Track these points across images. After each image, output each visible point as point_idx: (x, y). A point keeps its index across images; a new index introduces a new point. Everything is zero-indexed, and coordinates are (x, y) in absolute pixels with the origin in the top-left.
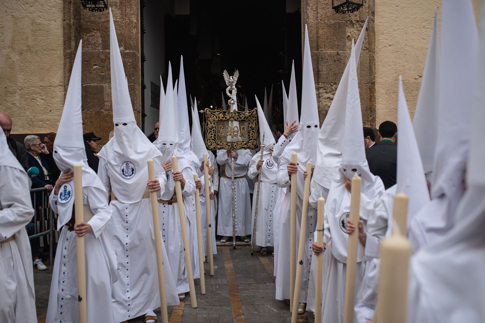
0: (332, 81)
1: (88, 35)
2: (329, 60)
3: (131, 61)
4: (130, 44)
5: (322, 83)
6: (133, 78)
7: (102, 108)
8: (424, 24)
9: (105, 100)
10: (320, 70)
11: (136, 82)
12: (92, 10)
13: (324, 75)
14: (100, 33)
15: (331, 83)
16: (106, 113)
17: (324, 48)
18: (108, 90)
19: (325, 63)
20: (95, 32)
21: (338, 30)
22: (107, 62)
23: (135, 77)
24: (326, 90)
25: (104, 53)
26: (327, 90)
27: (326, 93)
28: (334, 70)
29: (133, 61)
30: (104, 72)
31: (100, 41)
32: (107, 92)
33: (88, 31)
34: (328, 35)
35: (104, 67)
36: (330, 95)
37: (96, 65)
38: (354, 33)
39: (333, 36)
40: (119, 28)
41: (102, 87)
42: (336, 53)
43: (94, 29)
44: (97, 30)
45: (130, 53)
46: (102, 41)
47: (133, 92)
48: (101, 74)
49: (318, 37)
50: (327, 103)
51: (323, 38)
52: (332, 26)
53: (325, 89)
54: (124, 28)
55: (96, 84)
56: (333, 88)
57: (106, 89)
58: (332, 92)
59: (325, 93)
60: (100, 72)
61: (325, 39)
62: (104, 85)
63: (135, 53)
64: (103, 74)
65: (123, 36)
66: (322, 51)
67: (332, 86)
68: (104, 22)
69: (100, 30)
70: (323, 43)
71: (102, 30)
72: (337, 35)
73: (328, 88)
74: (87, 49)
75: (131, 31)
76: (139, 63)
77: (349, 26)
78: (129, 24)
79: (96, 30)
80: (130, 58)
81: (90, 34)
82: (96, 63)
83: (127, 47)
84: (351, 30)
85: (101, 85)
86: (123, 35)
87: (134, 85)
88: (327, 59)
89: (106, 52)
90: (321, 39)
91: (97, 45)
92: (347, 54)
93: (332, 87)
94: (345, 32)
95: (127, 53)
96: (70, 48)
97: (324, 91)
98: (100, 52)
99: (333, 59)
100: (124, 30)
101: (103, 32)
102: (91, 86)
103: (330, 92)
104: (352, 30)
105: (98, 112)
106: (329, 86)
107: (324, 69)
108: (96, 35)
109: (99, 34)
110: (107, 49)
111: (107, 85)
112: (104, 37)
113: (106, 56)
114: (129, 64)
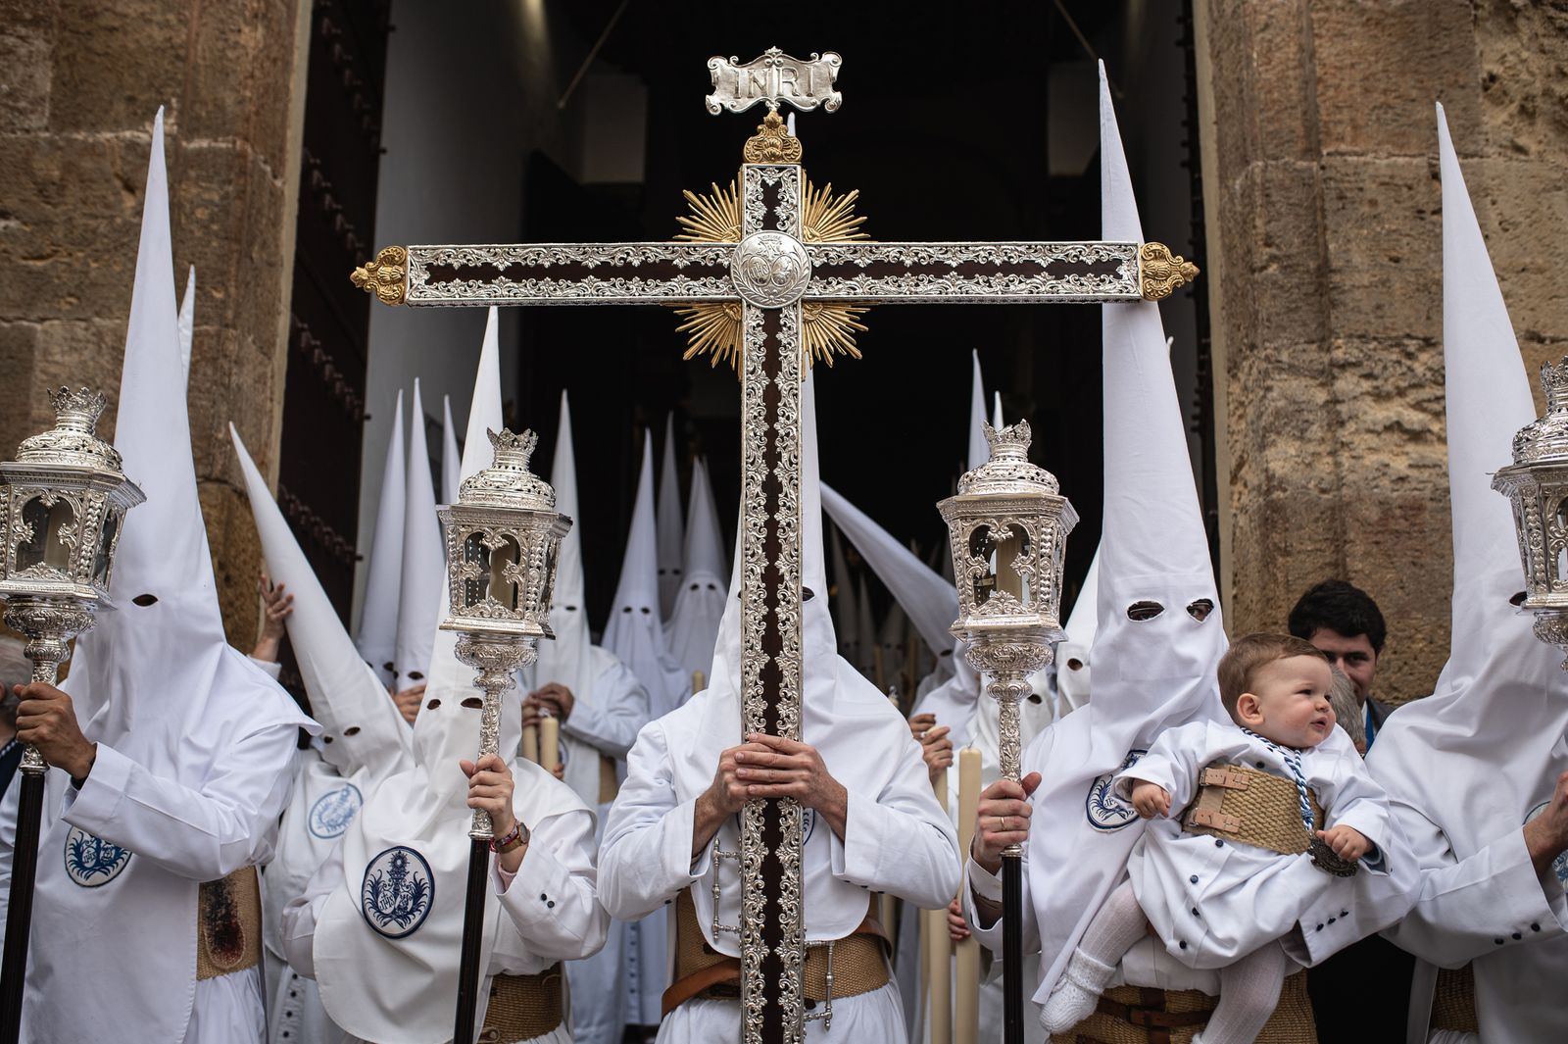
0: (1410, 326)
2: (1381, 208)
3: (216, 198)
4: (220, 107)
5: (1351, 336)
6: (218, 295)
9: (35, 413)
10: (1336, 264)
11: (237, 315)
13: (1357, 294)
14: (48, 42)
15: (1406, 342)
17: (1354, 141)
18: (58, 358)
19: (1361, 222)
20: (23, 31)
21: (1427, 43)
22: (70, 200)
23: (232, 290)
24: (1376, 378)
25: (60, 148)
26: (1379, 383)
27: (1379, 396)
28: (1416, 265)
29: (225, 197)
30: (49, 256)
31: (44, 80)
32: (53, 369)
34: (1373, 69)
35: (48, 223)
36: (1400, 409)
37: (3, 214)
38: (1524, 61)
39: (1403, 74)
40: (164, 13)
41: (28, 342)
42: (1425, 172)
43: (16, 18)
44: (35, 22)
45: (216, 152)
46: (59, 82)
47: (209, 372)
48: (31, 263)
49: (1310, 82)
50: (1384, 458)
51: (1345, 84)
52: (1392, 21)
53: (1369, 376)
56: (1419, 369)
57: (46, 352)
58: (1413, 396)
59: (1369, 399)
60: (21, 251)
61: (1357, 90)
62: (38, 327)
63: (242, 155)
64: (40, 264)
65: (178, 57)
66: (1342, 154)
67: (1410, 356)
69: (51, 26)
70: (1345, 115)
71: (63, 25)
72: (1424, 69)
73: (1385, 368)
75: (232, 38)
77: (1488, 25)
79: (26, 23)
80: (209, 179)
82: (8, 202)
83: (198, 118)
84: (1500, 45)
85: (20, 328)
86: (182, 52)
87: (218, 335)
88: (1373, 203)
89: (70, 142)
90: (1331, 93)
91: (22, 104)
92: (1493, 174)
93: (1409, 363)
94: (1472, 52)
95: (199, 152)
97: (1366, 385)
98: (34, 144)
99: (1409, 204)
100: (195, 24)
101: (67, 34)
103: (1401, 393)
104: (1505, 45)
106: (1394, 357)
107: (1357, 259)
108: (23, 51)
109: (40, 45)
110: (77, 126)
111: (56, 326)
112: (71, 60)
113: (68, 168)
114: (201, 214)
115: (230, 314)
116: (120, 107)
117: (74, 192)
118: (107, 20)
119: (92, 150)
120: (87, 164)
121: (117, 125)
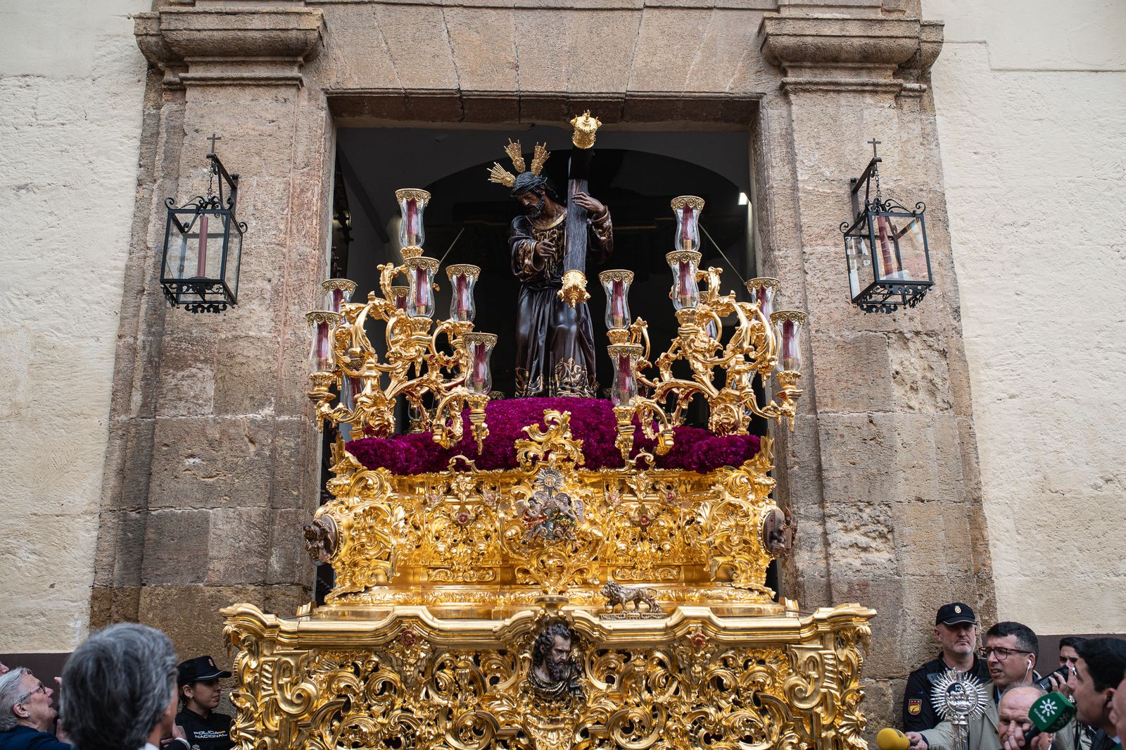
0: (860, 496)
1: (180, 374)
2: (846, 438)
3: (293, 445)
4: (293, 400)
5: (833, 502)
6: (295, 493)
7: (199, 579)
8: (1099, 338)
9: (210, 554)
10: (824, 467)
11: (304, 502)
12: (196, 308)
13: (836, 481)
14: (212, 370)
15: (859, 503)
16: (211, 591)
17: (832, 406)
18: (220, 527)
19: (837, 445)
20: (200, 365)
21: (866, 356)
22: (224, 449)
23: (301, 490)
24: (845, 522)
25: (219, 423)
26: (847, 524)
27: (846, 530)
28: (863, 466)
29: (297, 445)
30: (215, 476)
31: (210, 389)
32: (218, 532)
33: (180, 363)
34: (841, 370)
35: (215, 460)
36: (857, 536)
37: (192, 456)
38: (911, 364)
39: (855, 372)
40: (266, 355)
41: (206, 519)
42: (867, 420)
43: (196, 360)
44: (206, 361)
45: (292, 422)
46: (217, 390)
47: (292, 531)
48: (207, 480)
49: (812, 377)
50: (850, 560)
51: (828, 378)
52: (849, 346)
53: (842, 521)
54: (279, 355)
55: (188, 510)
56: (865, 516)
57: (215, 524)
58: (863, 529)
59: (842, 532)
60: (202, 474)
61: (834, 381)
62: (211, 511)
63: (304, 423)
64: (211, 480)
65: (274, 377)
66: (827, 413)
67: (861, 510)
68: (226, 340)
69: (213, 363)
70: (828, 393)
71: (219, 362)
72: (865, 369)
73: (849, 517)
74: (173, 412)
75: (298, 365)
76: (315, 450)
77: (895, 345)
78: (293, 346)
79: (202, 362)
80: (289, 436)
81: (186, 373)
82: (196, 450)
83: (283, 405)
84: (901, 355)
85: (202, 512)
86: (275, 374)
87: (296, 513)
88: (842, 436)
89: (224, 420)
90: (821, 382)
91: (200, 402)
92: (898, 420)
93: (860, 514)
94: (886, 361)
95: (284, 422)
96: (127, 410)
97: (840, 525)
98: (206, 421)
99: (859, 436)
100: (280, 360)
101: (220, 366)
102: (174, 514)
103: (857, 528)
104: (903, 355)
105: (189, 589)
106: (853, 511)
107: (835, 464)
108: (200, 375)
109: (208, 372)
110: (227, 412)
111: (219, 511)
112: (223, 379)
113: (223, 433)
114: (286, 453)
115: (301, 502)
116: (247, 402)
117: (226, 445)
118: (240, 359)
119: (234, 424)
120: (232, 431)
121: (246, 411)
